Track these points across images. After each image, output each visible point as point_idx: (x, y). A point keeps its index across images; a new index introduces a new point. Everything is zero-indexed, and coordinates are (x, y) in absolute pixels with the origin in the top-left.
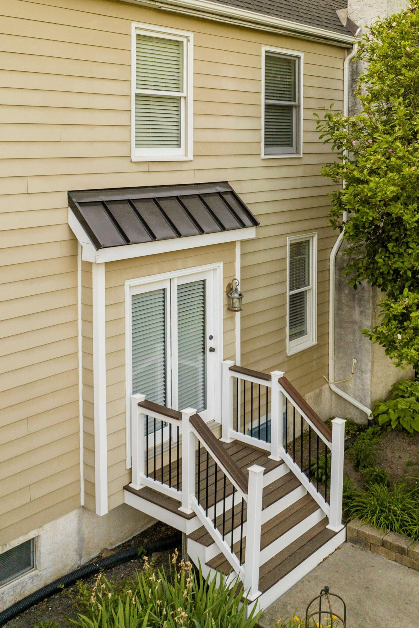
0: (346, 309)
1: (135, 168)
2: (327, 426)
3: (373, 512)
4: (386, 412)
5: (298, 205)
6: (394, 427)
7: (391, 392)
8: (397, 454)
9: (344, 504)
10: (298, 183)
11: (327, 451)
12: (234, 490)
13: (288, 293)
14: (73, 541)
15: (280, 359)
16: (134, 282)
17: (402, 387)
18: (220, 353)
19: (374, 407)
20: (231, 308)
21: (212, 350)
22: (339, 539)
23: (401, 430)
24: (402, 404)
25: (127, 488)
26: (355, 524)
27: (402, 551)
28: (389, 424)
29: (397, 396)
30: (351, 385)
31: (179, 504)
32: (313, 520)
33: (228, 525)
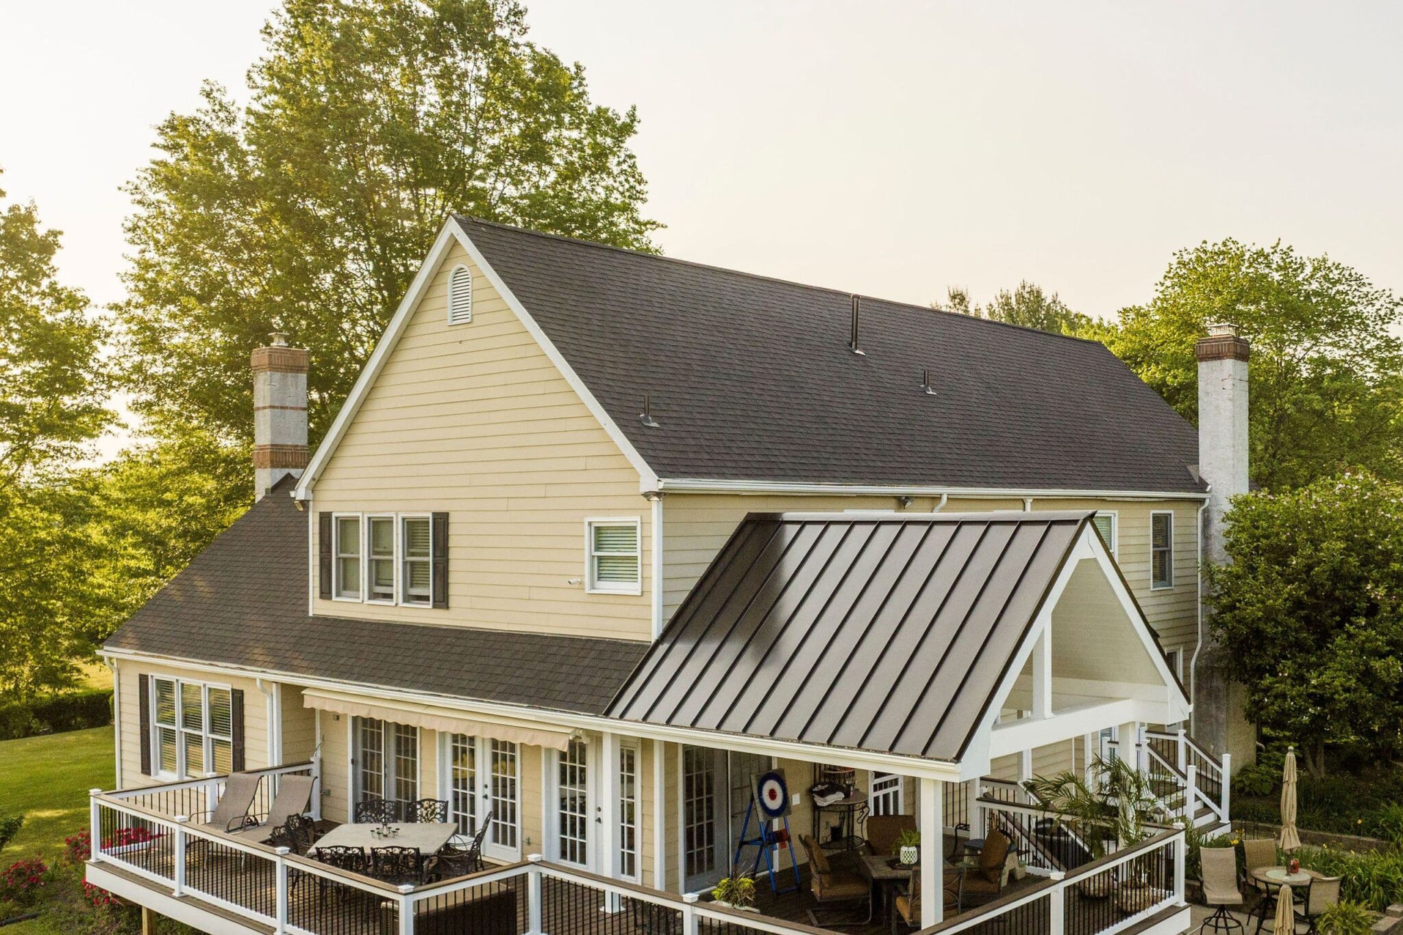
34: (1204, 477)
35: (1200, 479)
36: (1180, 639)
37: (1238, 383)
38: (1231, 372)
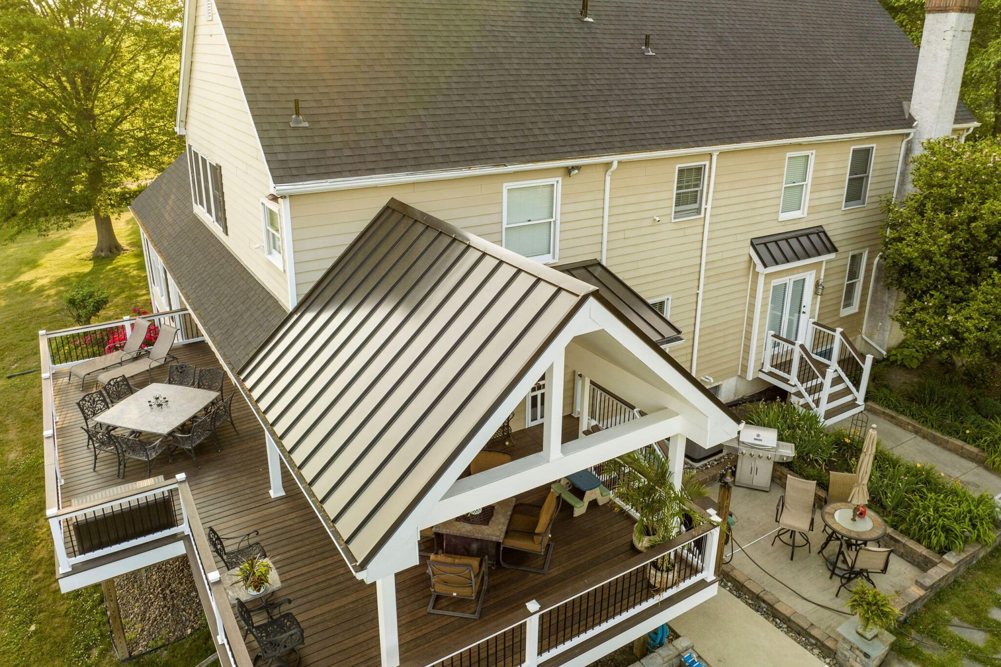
0: (879, 293)
1: (780, 224)
2: (863, 357)
3: (880, 400)
4: (895, 355)
5: (859, 234)
6: (899, 363)
7: (901, 344)
8: (898, 378)
9: (866, 395)
10: (861, 221)
11: (862, 369)
12: (818, 377)
13: (846, 283)
14: (733, 389)
15: (836, 318)
16: (775, 281)
17: (908, 342)
18: (808, 315)
19: (889, 351)
20: (816, 293)
21: (804, 313)
22: (862, 408)
23: (903, 366)
24: (906, 352)
25: (760, 370)
26: (870, 403)
27: (892, 417)
28: (896, 361)
29: (904, 347)
30: (876, 337)
31: (789, 380)
32: (849, 398)
33: (813, 391)
34: (913, 114)
35: (910, 115)
36: (867, 244)
37: (959, 35)
38: (954, 25)
